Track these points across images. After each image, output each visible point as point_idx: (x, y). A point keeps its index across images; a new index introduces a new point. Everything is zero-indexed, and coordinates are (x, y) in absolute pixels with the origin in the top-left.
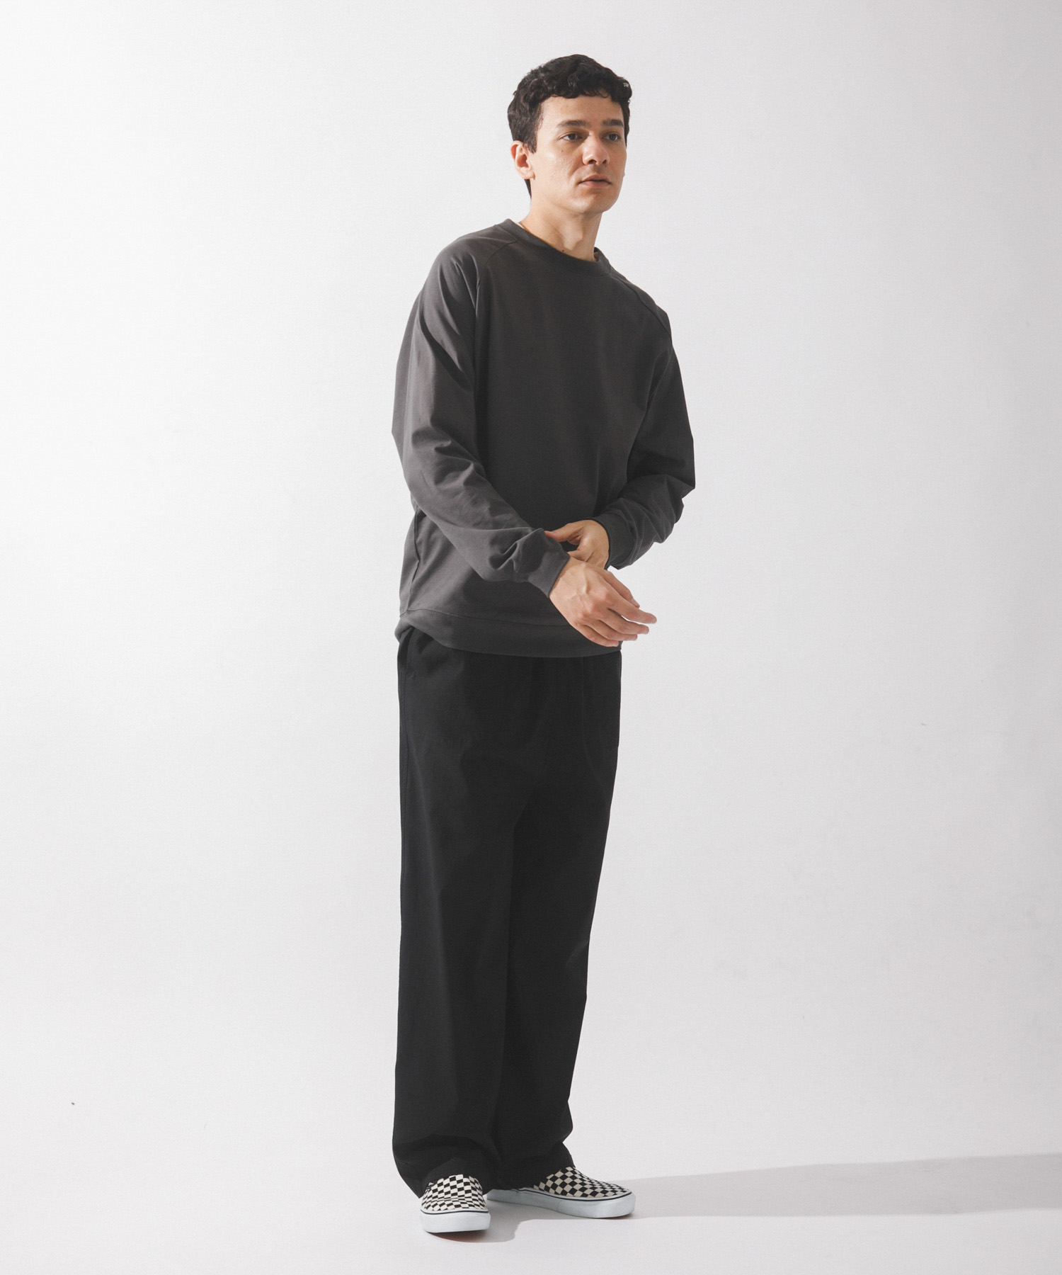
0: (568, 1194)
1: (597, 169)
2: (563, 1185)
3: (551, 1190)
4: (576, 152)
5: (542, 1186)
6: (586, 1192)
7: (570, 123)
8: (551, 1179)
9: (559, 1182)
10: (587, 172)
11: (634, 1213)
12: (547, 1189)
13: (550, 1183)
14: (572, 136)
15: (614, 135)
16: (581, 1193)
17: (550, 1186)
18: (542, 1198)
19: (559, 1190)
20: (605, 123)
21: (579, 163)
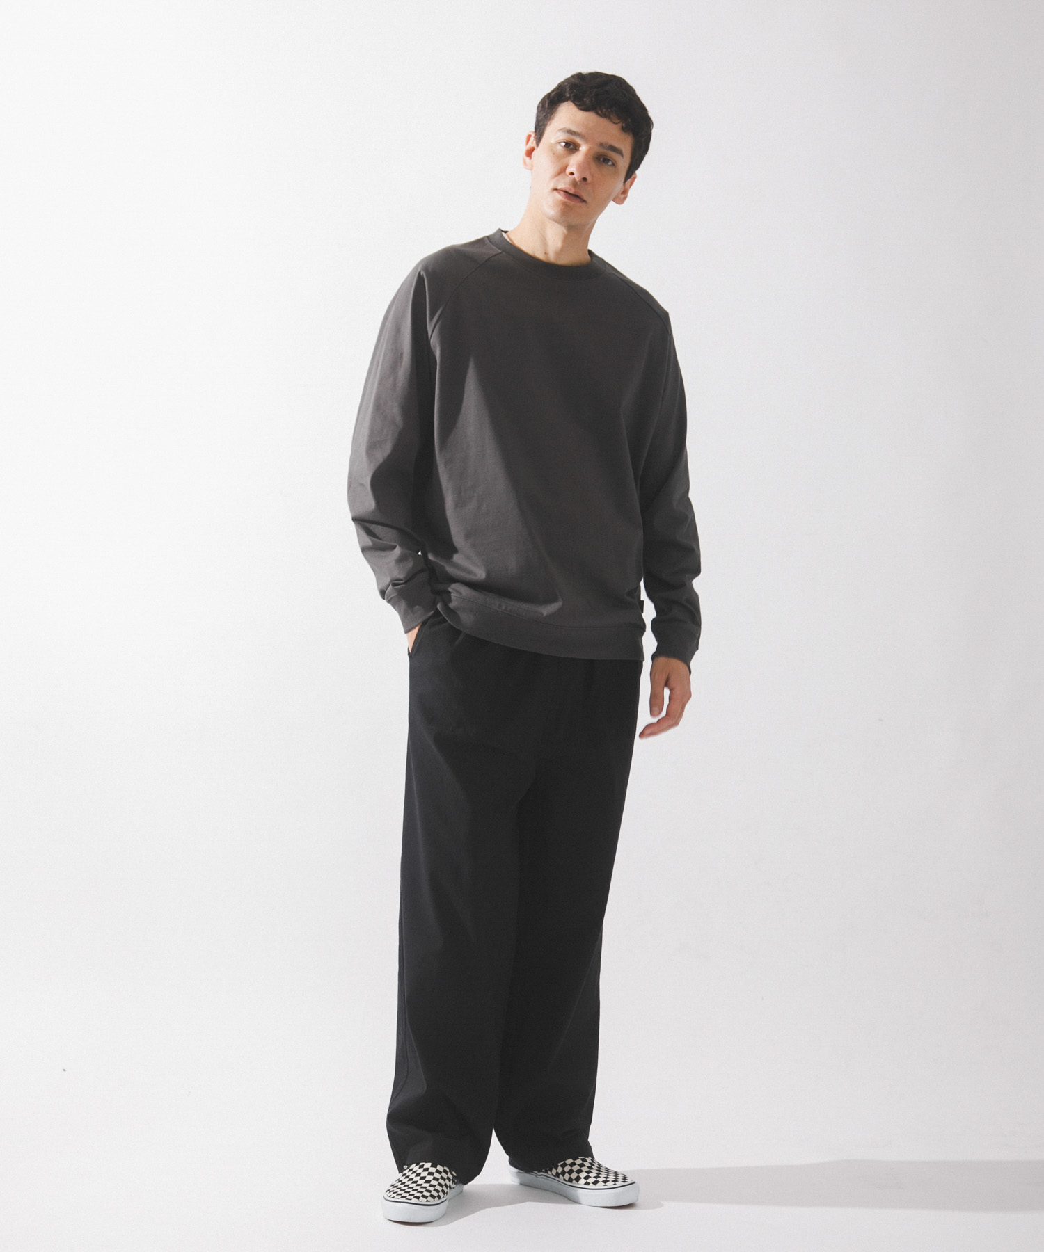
0: (574, 1181)
1: (574, 184)
2: (571, 1172)
3: (561, 1176)
4: (565, 160)
5: (554, 1171)
6: (588, 1181)
7: (570, 132)
8: (561, 1166)
9: (567, 1169)
10: (564, 183)
11: (637, 1202)
12: (558, 1175)
13: (560, 1170)
14: (568, 144)
15: (608, 160)
16: (585, 1181)
17: (560, 1172)
18: (554, 1183)
19: (567, 1176)
20: (601, 145)
21: (562, 171)
